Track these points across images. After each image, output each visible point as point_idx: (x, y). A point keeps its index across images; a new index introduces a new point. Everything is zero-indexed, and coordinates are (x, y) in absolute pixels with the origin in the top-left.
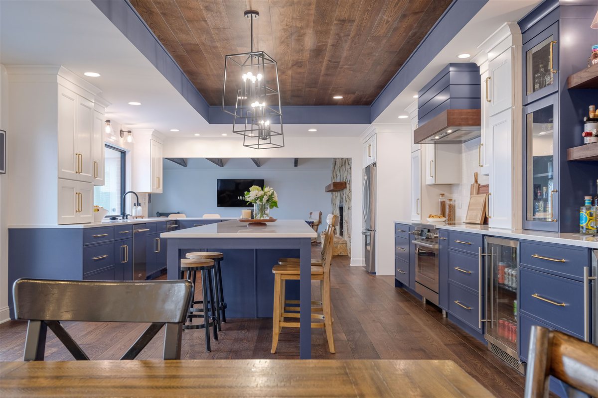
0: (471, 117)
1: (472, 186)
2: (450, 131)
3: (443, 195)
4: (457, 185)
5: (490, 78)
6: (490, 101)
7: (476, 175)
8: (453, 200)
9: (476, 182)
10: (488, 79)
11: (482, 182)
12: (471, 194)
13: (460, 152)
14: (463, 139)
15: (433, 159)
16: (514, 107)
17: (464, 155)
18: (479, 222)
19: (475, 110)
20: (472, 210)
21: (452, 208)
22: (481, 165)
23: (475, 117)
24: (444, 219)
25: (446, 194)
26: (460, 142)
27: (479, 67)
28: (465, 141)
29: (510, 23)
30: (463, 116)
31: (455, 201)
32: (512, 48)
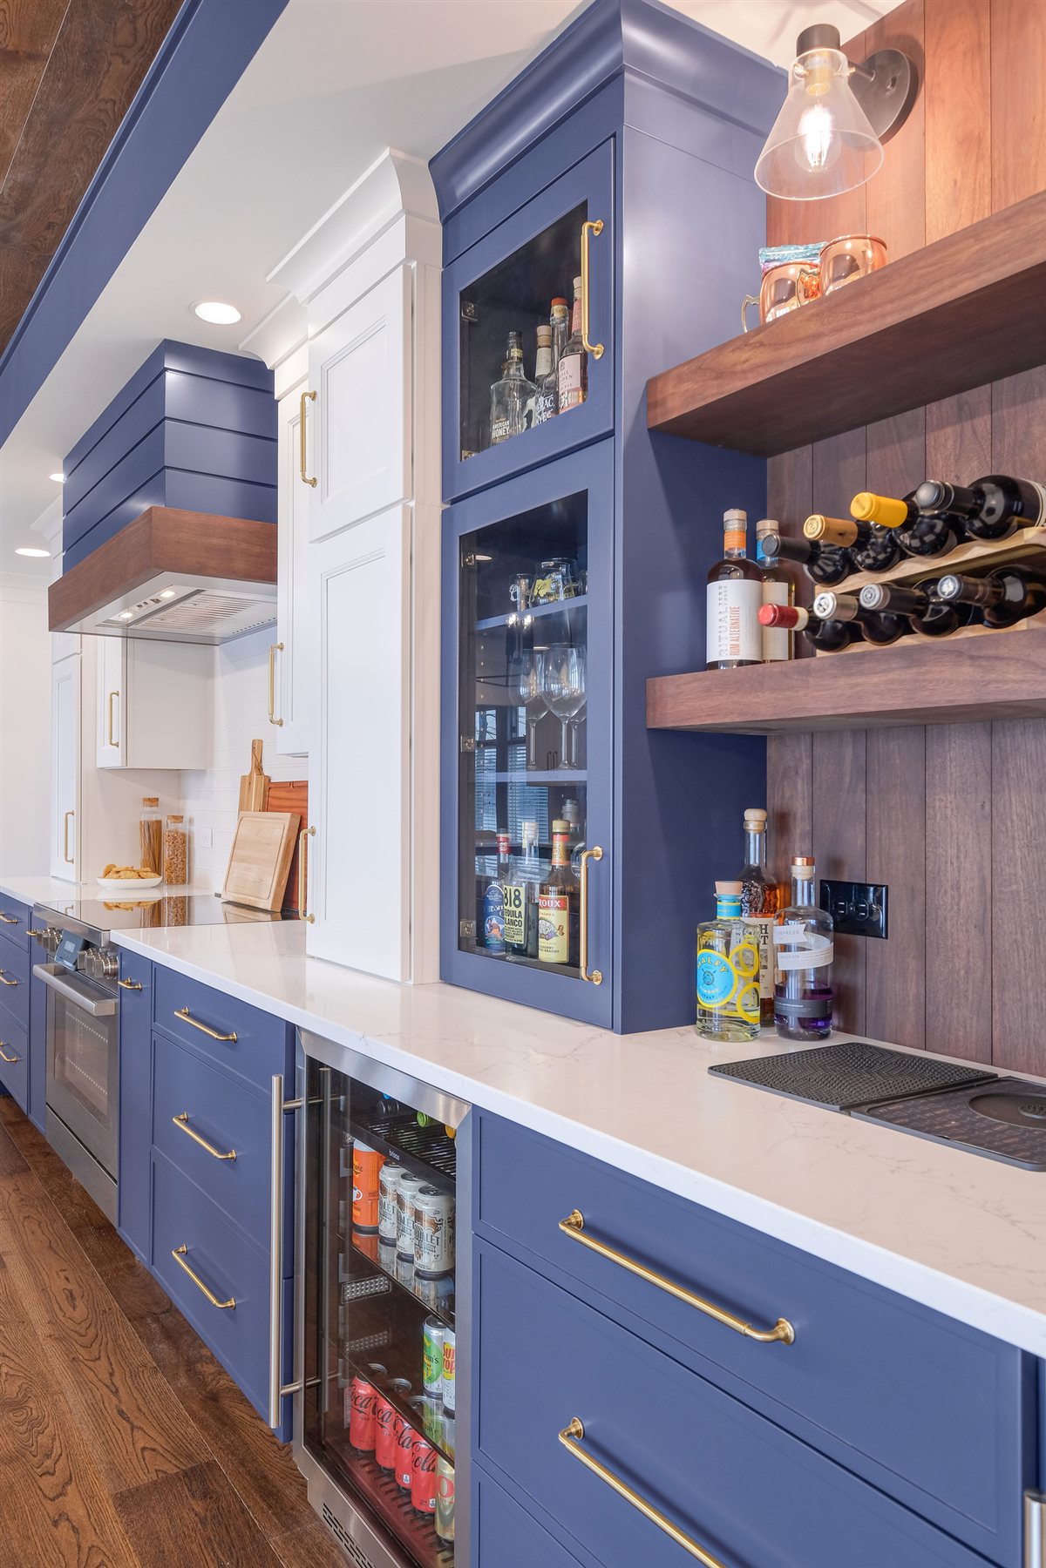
0: (243, 546)
1: (246, 782)
2: (168, 595)
3: (153, 802)
4: (201, 773)
5: (313, 396)
6: (314, 482)
7: (257, 748)
8: (186, 819)
9: (258, 768)
10: (307, 399)
11: (277, 771)
12: (241, 809)
13: (208, 672)
14: (219, 629)
15: (119, 687)
16: (412, 504)
17: (220, 682)
18: (267, 904)
19: (255, 525)
20: (243, 860)
21: (183, 844)
22: (277, 718)
23: (257, 550)
24: (158, 880)
25: (163, 798)
26: (208, 642)
27: (272, 373)
28: (225, 640)
29: (401, 155)
30: (215, 541)
31: (191, 821)
32: (407, 270)
